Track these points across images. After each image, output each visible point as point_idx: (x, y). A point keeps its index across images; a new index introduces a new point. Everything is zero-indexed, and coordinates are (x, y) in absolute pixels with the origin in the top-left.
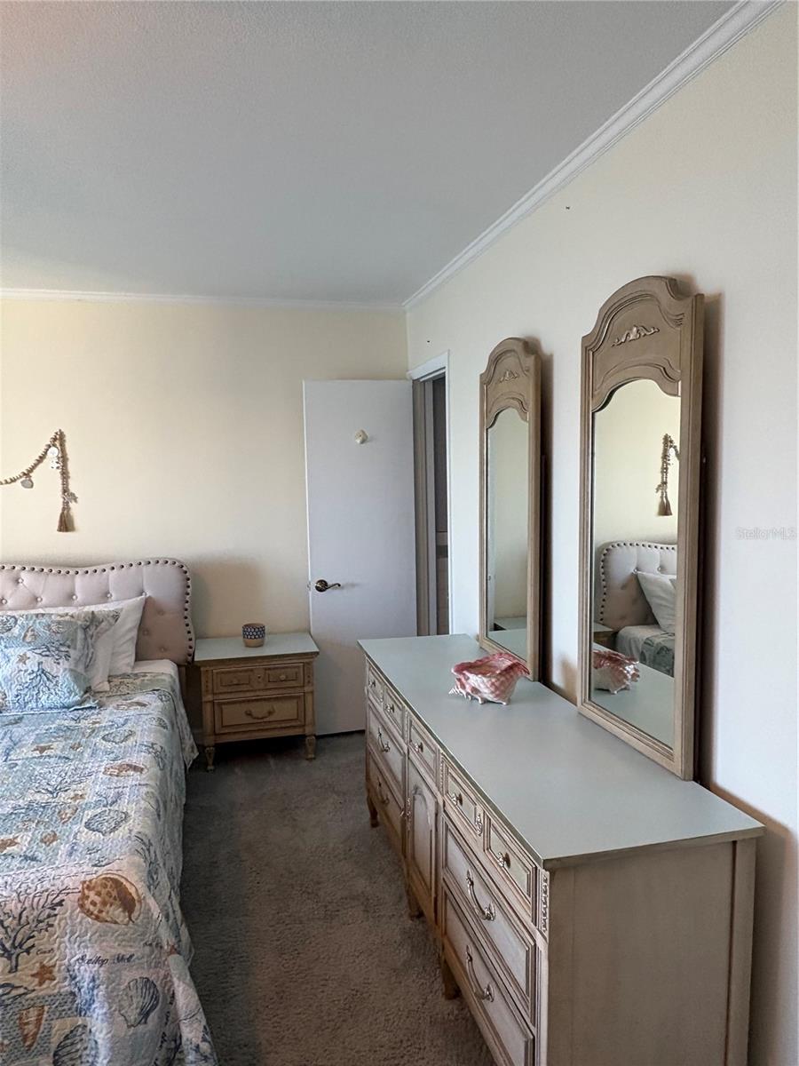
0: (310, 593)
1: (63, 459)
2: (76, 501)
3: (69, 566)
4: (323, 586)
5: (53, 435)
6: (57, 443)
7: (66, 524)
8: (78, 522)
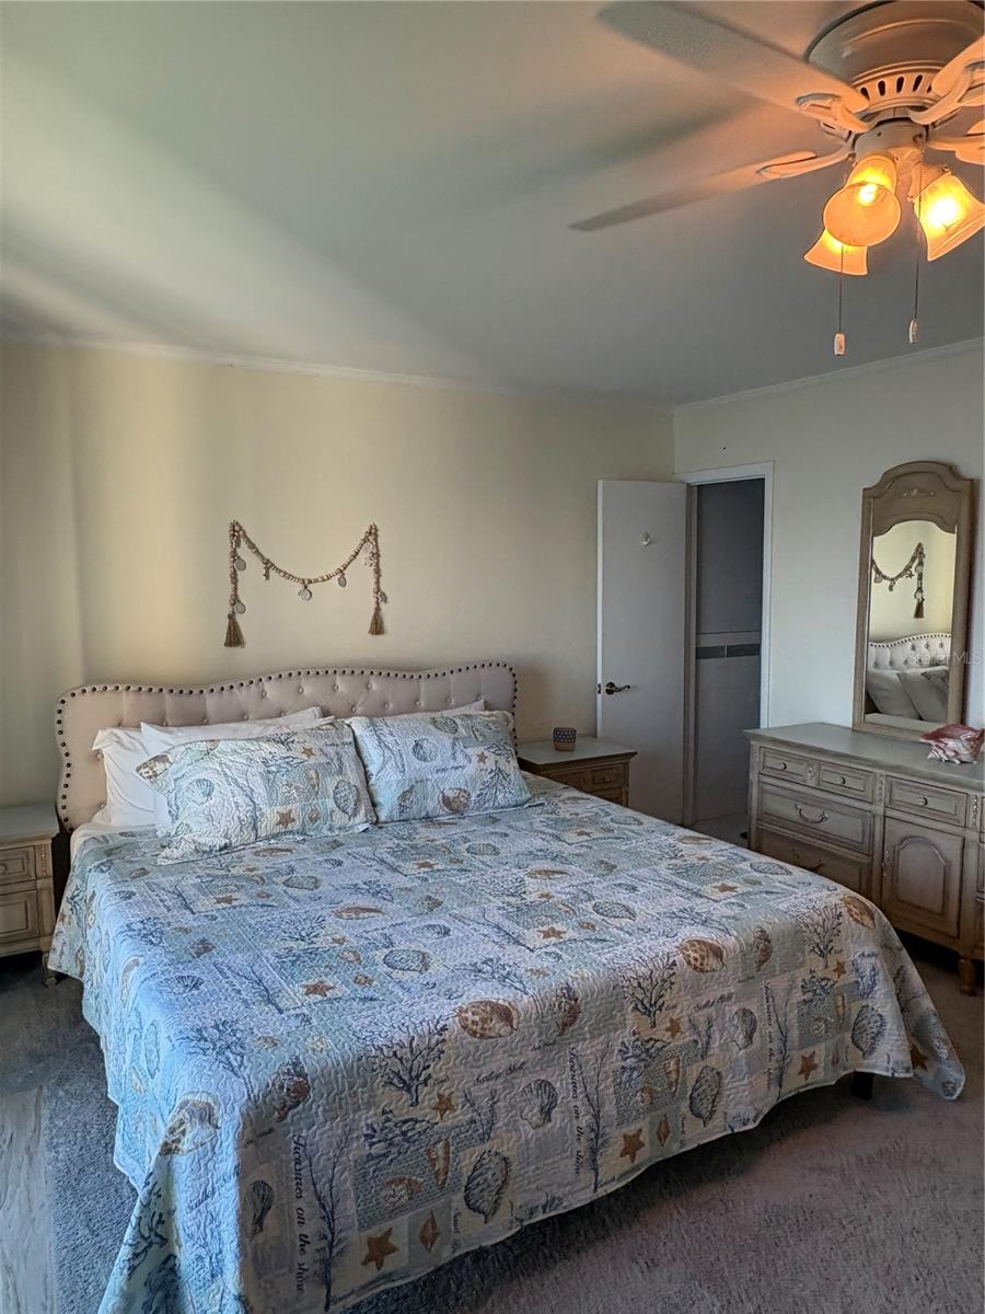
0: (599, 696)
1: (376, 555)
2: (386, 602)
3: (406, 670)
4: (611, 689)
5: (367, 529)
6: (371, 538)
7: (377, 627)
8: (388, 623)
